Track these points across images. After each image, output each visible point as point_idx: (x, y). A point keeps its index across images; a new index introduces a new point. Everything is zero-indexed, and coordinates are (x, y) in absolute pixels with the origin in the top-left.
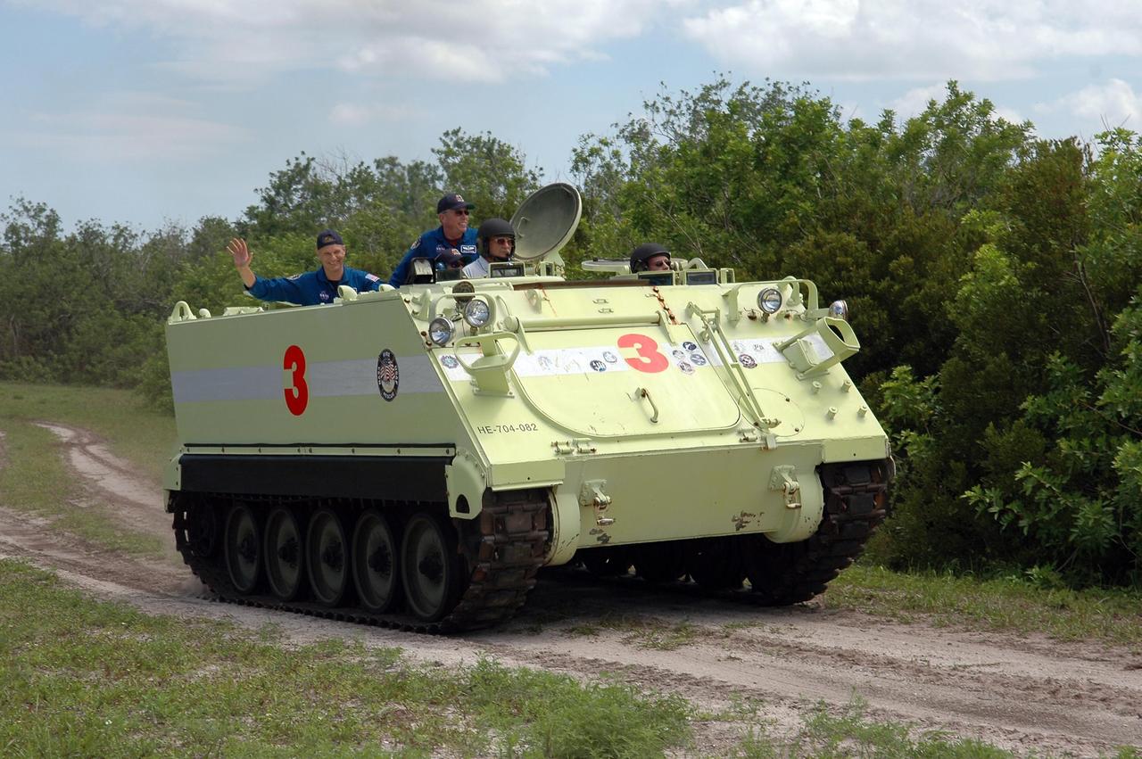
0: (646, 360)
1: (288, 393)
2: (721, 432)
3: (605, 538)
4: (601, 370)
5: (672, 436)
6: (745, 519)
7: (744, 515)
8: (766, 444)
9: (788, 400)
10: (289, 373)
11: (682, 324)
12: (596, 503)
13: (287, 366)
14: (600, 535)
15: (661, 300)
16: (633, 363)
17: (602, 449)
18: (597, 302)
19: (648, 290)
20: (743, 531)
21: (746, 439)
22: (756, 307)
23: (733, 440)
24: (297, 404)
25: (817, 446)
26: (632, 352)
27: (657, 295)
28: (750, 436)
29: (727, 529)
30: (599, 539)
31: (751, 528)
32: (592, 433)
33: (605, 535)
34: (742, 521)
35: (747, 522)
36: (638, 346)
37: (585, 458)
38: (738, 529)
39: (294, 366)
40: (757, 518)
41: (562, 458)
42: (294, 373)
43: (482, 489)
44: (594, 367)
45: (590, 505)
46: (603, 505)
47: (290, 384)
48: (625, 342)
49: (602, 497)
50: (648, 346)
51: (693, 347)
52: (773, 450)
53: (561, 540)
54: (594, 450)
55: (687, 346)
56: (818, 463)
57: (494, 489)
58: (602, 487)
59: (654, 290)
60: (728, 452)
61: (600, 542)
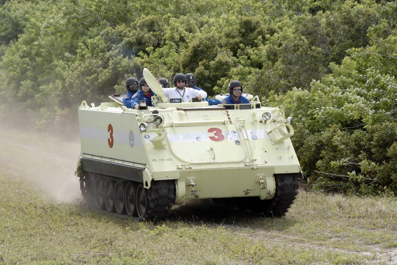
0: (217, 137)
1: (109, 140)
2: (237, 163)
3: (197, 197)
4: (199, 140)
5: (219, 163)
6: (248, 191)
7: (247, 190)
8: (253, 167)
9: (266, 152)
11: (234, 123)
12: (191, 185)
13: (109, 131)
14: (195, 195)
15: (228, 115)
16: (212, 138)
17: (194, 168)
18: (205, 116)
19: (224, 111)
20: (247, 195)
21: (246, 165)
22: (262, 119)
23: (242, 166)
24: (111, 144)
25: (273, 168)
26: (212, 134)
27: (227, 113)
28: (247, 164)
29: (242, 195)
31: (251, 194)
32: (191, 162)
33: (197, 195)
34: (247, 192)
35: (249, 193)
36: (215, 132)
37: (187, 170)
38: (246, 195)
39: (110, 130)
40: (253, 191)
41: (179, 170)
42: (110, 133)
43: (151, 179)
44: (197, 139)
45: (188, 186)
46: (193, 186)
47: (109, 138)
48: (210, 130)
49: (193, 183)
50: (218, 132)
51: (235, 132)
52: (255, 169)
53: (179, 197)
54: (191, 168)
55: (233, 132)
56: (273, 174)
57: (155, 180)
58: (194, 179)
59: (227, 111)
60: (239, 169)
61: (195, 198)
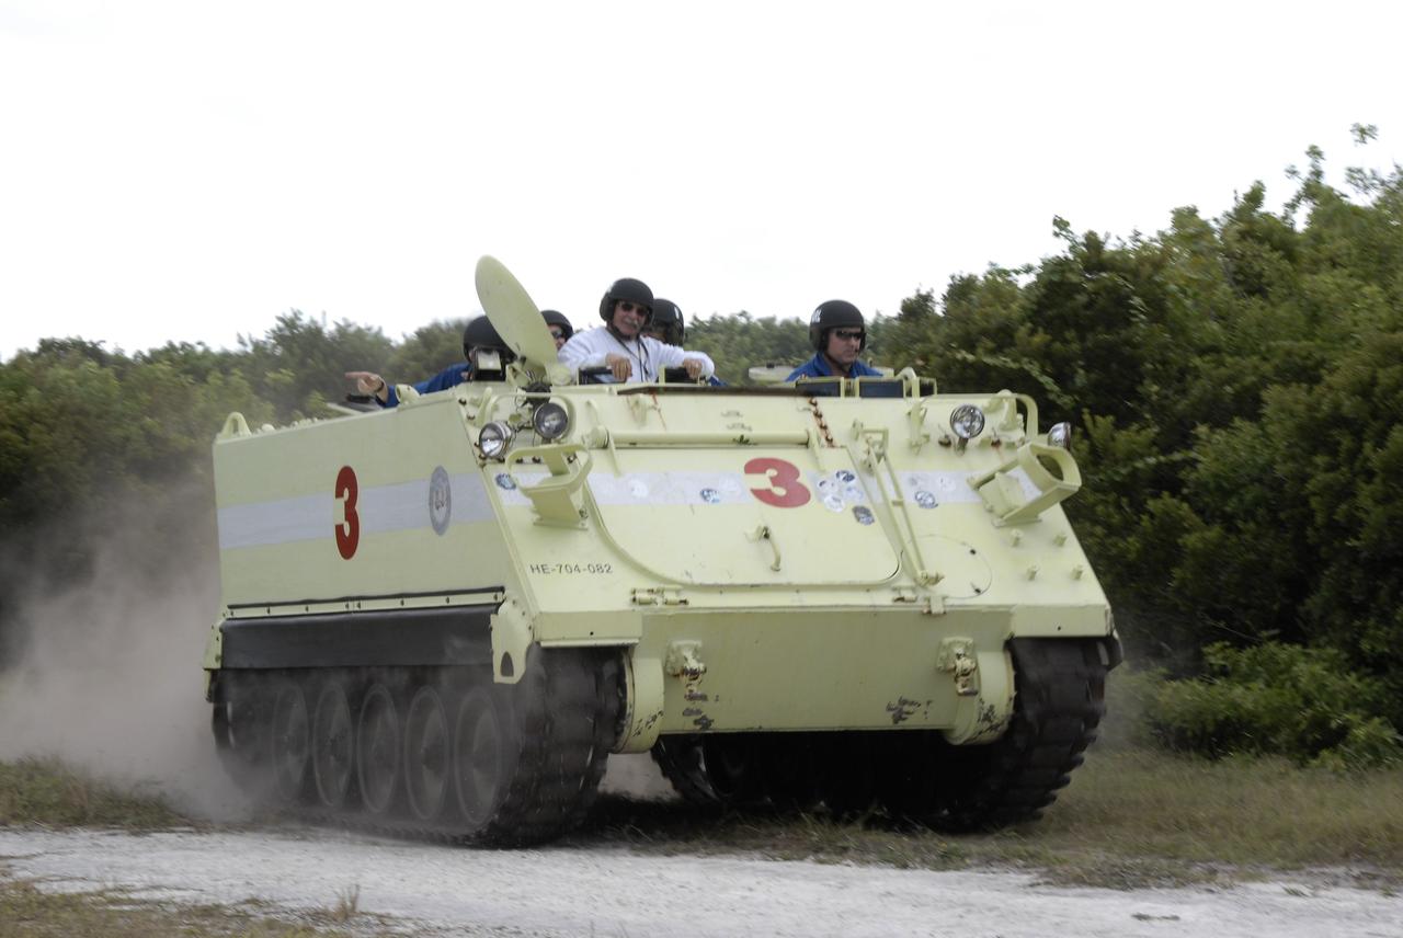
0: (780, 492)
1: (339, 529)
2: (868, 588)
3: (705, 722)
4: (714, 501)
5: (798, 589)
6: (906, 708)
7: (903, 702)
8: (930, 606)
9: (973, 552)
10: (341, 503)
11: (842, 447)
12: (685, 672)
13: (339, 494)
14: (700, 717)
15: (818, 415)
16: (764, 496)
17: (698, 601)
18: (729, 414)
19: (802, 402)
20: (902, 725)
21: (902, 599)
22: (949, 431)
23: (884, 599)
24: (347, 544)
25: (1002, 614)
26: (763, 481)
27: (813, 408)
28: (908, 595)
29: (883, 721)
30: (696, 722)
31: (915, 721)
32: (686, 579)
33: (704, 718)
34: (901, 711)
35: (908, 713)
36: (772, 472)
37: (672, 611)
38: (896, 722)
39: (346, 493)
40: (923, 707)
41: (639, 608)
42: (346, 503)
44: (705, 498)
45: (676, 674)
46: (694, 674)
47: (341, 519)
48: (754, 467)
49: (693, 664)
50: (786, 473)
51: (849, 478)
52: (938, 615)
53: (637, 719)
54: (685, 602)
55: (842, 477)
56: (1006, 636)
57: (543, 644)
58: (696, 651)
59: (811, 403)
60: (874, 614)
61: (698, 727)
